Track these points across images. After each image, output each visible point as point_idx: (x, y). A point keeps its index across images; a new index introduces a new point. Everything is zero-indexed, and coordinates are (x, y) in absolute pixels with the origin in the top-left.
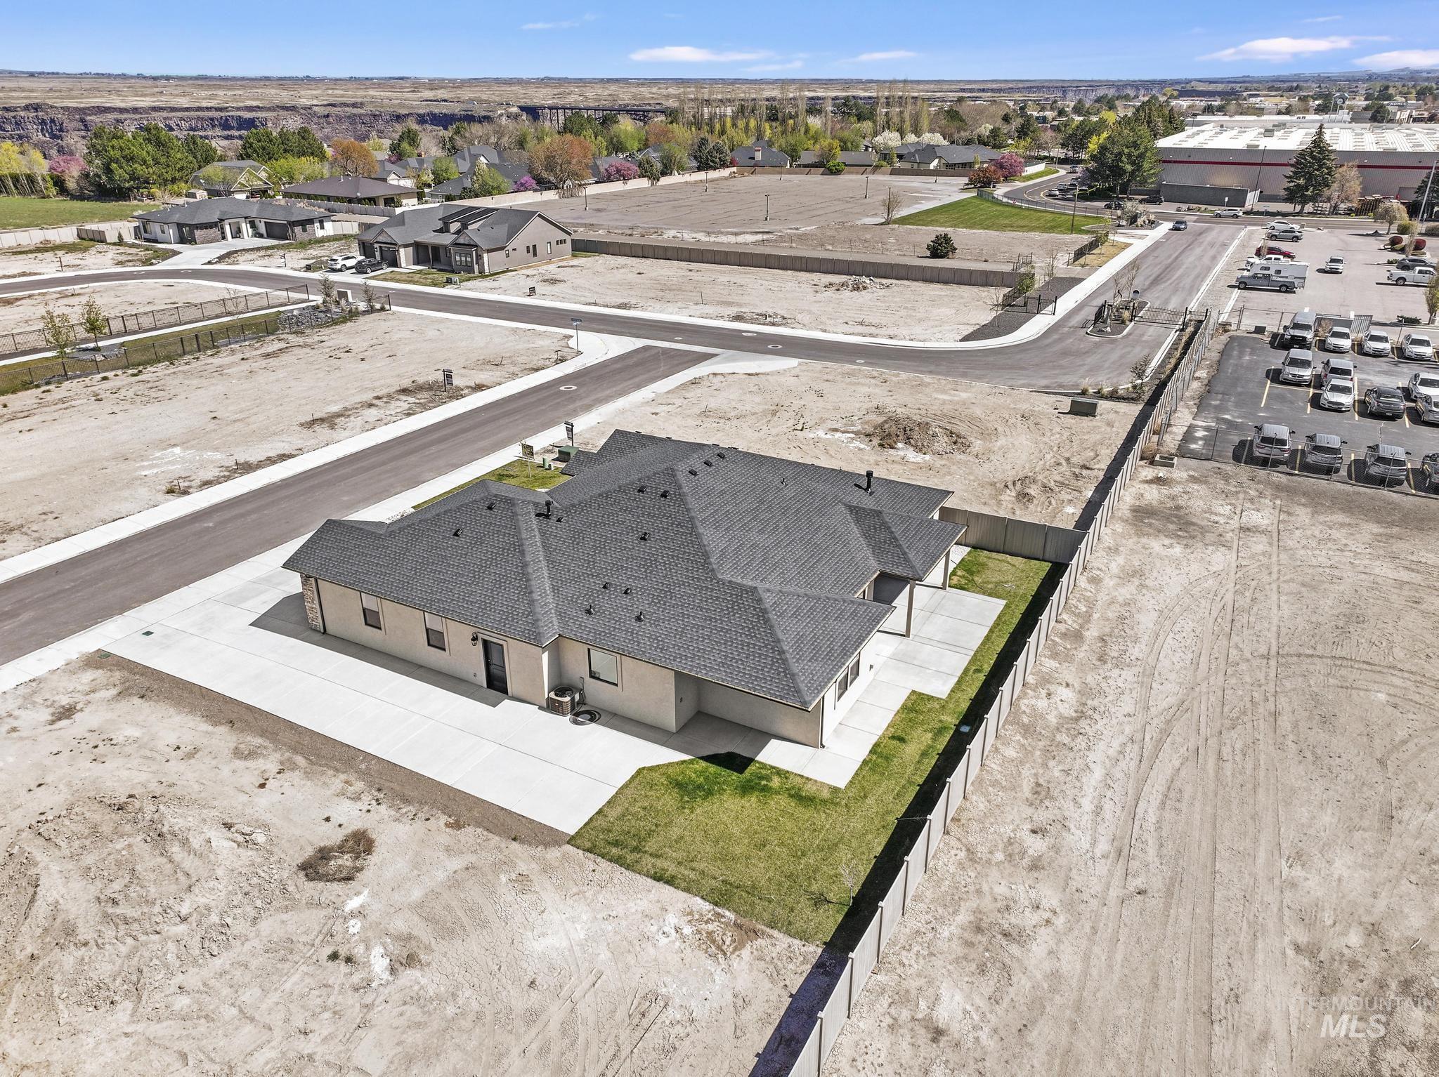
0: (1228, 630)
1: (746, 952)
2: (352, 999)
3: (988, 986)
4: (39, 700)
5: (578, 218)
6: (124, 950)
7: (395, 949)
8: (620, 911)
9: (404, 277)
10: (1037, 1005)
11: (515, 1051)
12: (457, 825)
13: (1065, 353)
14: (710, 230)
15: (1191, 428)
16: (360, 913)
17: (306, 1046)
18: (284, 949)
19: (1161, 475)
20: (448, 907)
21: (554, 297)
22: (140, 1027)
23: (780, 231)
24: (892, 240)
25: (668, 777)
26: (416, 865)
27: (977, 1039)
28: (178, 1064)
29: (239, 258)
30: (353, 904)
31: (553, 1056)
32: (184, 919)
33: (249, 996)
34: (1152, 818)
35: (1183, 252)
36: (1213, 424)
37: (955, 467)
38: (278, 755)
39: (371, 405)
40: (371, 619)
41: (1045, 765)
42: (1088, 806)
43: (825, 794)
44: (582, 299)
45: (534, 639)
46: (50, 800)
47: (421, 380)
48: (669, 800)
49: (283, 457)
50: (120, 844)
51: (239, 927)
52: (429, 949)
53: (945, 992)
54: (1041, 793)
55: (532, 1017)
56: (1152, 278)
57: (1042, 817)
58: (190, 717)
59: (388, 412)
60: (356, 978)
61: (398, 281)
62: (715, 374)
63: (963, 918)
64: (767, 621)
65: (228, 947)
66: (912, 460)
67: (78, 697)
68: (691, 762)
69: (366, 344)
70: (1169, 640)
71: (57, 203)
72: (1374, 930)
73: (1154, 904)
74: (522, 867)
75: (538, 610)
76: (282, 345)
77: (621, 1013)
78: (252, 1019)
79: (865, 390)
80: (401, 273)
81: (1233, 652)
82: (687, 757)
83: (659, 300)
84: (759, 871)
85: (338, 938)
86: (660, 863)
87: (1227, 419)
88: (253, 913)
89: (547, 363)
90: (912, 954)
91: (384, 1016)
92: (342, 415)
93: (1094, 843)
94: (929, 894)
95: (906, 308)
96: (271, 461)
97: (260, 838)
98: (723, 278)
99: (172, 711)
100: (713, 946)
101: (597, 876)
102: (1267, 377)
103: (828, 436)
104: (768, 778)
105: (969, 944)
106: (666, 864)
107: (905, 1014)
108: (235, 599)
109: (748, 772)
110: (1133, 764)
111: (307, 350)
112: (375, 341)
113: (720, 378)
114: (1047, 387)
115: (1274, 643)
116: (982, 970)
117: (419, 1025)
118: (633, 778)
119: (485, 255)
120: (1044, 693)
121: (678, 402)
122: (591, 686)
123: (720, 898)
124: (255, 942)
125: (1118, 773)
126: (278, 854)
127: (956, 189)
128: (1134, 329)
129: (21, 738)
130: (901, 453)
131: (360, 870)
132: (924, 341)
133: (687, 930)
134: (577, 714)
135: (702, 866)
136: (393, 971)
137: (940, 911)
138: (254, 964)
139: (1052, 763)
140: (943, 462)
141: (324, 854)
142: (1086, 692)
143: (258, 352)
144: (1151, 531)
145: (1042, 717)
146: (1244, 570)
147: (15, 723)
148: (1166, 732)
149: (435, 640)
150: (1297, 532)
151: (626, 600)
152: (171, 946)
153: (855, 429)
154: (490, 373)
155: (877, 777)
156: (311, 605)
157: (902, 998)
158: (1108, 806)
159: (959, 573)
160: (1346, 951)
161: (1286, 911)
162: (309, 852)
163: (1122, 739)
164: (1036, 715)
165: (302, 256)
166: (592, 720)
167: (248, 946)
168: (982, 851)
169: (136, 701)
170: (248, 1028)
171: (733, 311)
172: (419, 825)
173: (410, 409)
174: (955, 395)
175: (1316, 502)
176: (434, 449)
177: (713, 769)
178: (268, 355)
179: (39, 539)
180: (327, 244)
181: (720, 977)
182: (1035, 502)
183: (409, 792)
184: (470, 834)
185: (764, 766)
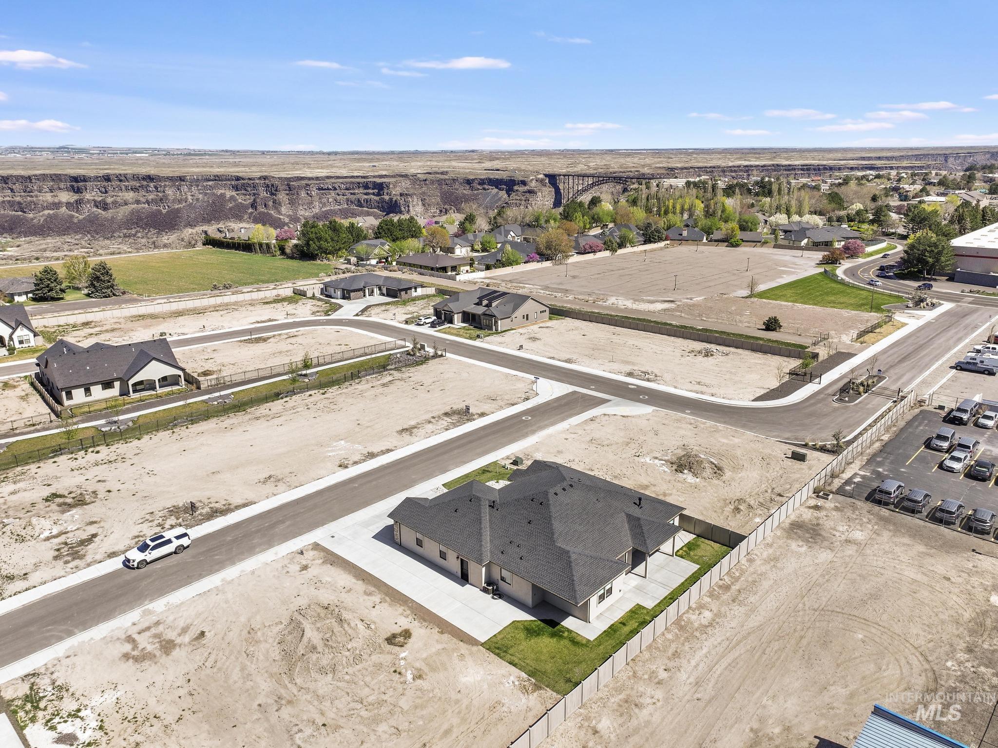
0: (804, 594)
1: (535, 694)
2: (400, 686)
3: (621, 720)
4: (295, 561)
5: (561, 284)
6: (330, 657)
7: (416, 673)
8: (494, 673)
9: (455, 332)
10: (636, 730)
11: (450, 711)
12: (442, 633)
13: (811, 415)
14: (636, 298)
15: (856, 474)
16: (405, 659)
17: (385, 697)
18: (379, 666)
19: (819, 504)
20: (434, 661)
21: (532, 351)
22: (335, 683)
23: (680, 301)
24: (748, 313)
25: (524, 626)
26: (425, 645)
27: (609, 737)
28: (346, 696)
29: (372, 312)
30: (403, 655)
31: (462, 715)
32: (349, 650)
33: (368, 679)
34: (718, 673)
35: (940, 333)
36: (868, 474)
37: (710, 488)
38: (379, 596)
39: (430, 422)
40: (419, 543)
41: (683, 644)
42: (693, 663)
43: (584, 642)
44: (547, 354)
45: (479, 561)
46: (303, 602)
47: (455, 407)
48: (522, 635)
49: (389, 451)
50: (328, 621)
51: (365, 657)
52: (426, 675)
53: (604, 720)
54: (676, 655)
55: (457, 702)
56: (903, 356)
57: (671, 664)
58: (348, 576)
59: (437, 428)
60: (402, 680)
61: (452, 334)
62: (605, 415)
63: (622, 696)
64: (570, 566)
65: (361, 662)
66: (689, 481)
67: (309, 562)
68: (535, 621)
69: (431, 381)
70: (772, 596)
71: (280, 262)
72: (788, 729)
73: (701, 704)
74: (463, 652)
75: (483, 549)
76: (390, 378)
77: (487, 706)
78: (368, 686)
79: (682, 432)
80: (454, 328)
81: (801, 605)
82: (533, 619)
83: (589, 356)
84: (549, 667)
85: (397, 666)
86: (512, 658)
87: (879, 471)
88: (370, 653)
89: (519, 400)
90: (597, 705)
91: (410, 693)
92: (416, 427)
93: (689, 678)
94: (611, 685)
95: (731, 373)
96: (383, 453)
97: (373, 626)
98: (631, 342)
99: (342, 572)
100: (524, 690)
101: (489, 659)
102: (924, 444)
103: (651, 462)
104: (563, 632)
105: (620, 706)
106: (515, 658)
107: (586, 724)
108: (366, 524)
109: (556, 628)
110: (722, 650)
111: (402, 383)
112: (436, 379)
113: (607, 417)
114: (788, 439)
115: (824, 604)
116: (621, 715)
117: (420, 698)
118: (511, 624)
119: (499, 322)
120: (698, 612)
121: (580, 432)
122: (501, 583)
123: (531, 674)
124: (370, 662)
125: (713, 653)
126: (378, 633)
127: (813, 264)
128: (865, 399)
129: (291, 576)
130: (685, 476)
131: (406, 644)
132: (731, 399)
133: (517, 683)
134: (495, 595)
135: (528, 662)
136: (414, 679)
137: (614, 692)
138: (369, 669)
139: (686, 644)
140: (705, 484)
141: (394, 636)
142: (718, 615)
143: (379, 382)
144: (795, 536)
145: (692, 623)
146: (833, 563)
147: (288, 570)
148: (745, 638)
149: (443, 555)
150: (876, 546)
151: (518, 550)
152: (344, 659)
153: (666, 458)
154: (490, 405)
155: (607, 638)
156: (396, 533)
157: (587, 718)
158: (702, 665)
159: (684, 549)
160: (771, 734)
161: (755, 716)
162: (389, 634)
163: (724, 638)
164: (689, 622)
165: (403, 312)
166: (500, 598)
167: (368, 663)
168: (640, 673)
169: (329, 566)
170: (367, 689)
171: (628, 368)
172: (428, 630)
173: (448, 426)
174: (731, 440)
175: (898, 529)
176: (456, 452)
177: (542, 625)
178: (384, 385)
179: (290, 486)
180: (417, 302)
181: (524, 700)
182: (741, 513)
183: (426, 618)
184: (446, 636)
185: (563, 627)
